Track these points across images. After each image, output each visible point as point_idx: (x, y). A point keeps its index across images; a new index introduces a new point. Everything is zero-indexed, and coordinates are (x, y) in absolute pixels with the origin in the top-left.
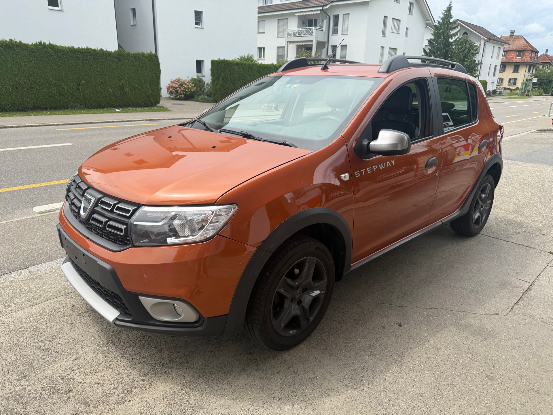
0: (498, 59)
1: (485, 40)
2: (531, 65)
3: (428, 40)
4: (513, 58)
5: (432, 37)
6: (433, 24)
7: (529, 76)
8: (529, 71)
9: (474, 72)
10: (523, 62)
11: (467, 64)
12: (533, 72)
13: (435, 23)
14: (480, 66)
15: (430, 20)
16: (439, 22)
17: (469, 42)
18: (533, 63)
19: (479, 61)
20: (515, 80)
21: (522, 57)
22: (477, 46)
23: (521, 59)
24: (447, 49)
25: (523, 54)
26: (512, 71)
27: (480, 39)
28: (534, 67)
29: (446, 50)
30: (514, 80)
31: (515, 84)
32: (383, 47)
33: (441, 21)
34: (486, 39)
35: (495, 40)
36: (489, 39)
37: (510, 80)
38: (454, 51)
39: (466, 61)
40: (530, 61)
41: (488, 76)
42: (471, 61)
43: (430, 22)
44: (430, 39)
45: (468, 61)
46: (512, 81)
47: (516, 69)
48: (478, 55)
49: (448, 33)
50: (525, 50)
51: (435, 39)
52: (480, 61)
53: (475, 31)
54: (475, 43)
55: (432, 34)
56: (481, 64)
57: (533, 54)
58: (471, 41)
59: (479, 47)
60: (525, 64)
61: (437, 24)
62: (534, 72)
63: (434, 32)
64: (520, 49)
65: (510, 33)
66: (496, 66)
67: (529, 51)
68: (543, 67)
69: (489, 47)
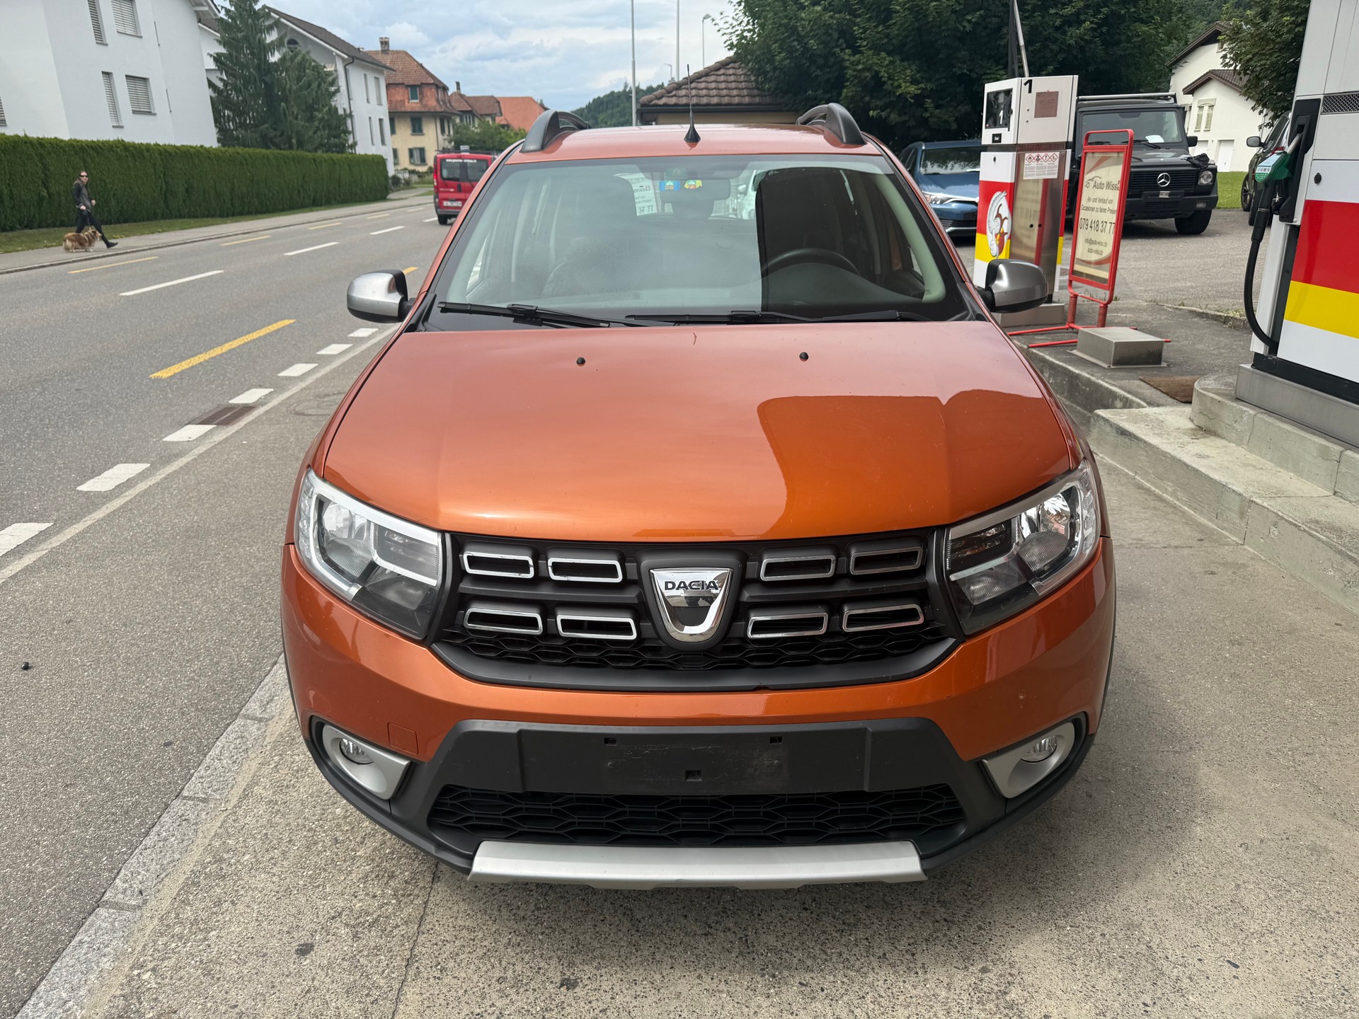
0: (380, 104)
1: (343, 59)
2: (443, 118)
3: (211, 56)
4: (403, 101)
5: (222, 50)
6: (216, 15)
7: (446, 142)
8: (443, 131)
9: (342, 135)
10: (427, 110)
11: (323, 118)
12: (449, 132)
13: (219, 12)
14: (349, 122)
15: (205, 4)
16: (227, 11)
17: (310, 63)
18: (447, 112)
19: (344, 110)
20: (422, 150)
21: (421, 100)
22: (330, 74)
23: (419, 105)
24: (267, 79)
25: (421, 93)
26: (409, 131)
27: (332, 58)
28: (448, 122)
29: (266, 83)
30: (418, 151)
31: (423, 161)
32: (107, 74)
33: (233, 9)
34: (346, 57)
35: (365, 61)
36: (353, 58)
37: (411, 151)
38: (288, 86)
39: (318, 110)
40: (438, 109)
41: (373, 144)
42: (330, 110)
43: (206, 8)
44: (217, 54)
45: (322, 110)
46: (416, 154)
47: (417, 127)
48: (338, 95)
49: (259, 40)
50: (422, 84)
51: (230, 55)
52: (348, 112)
53: (315, 36)
54: (325, 67)
55: (219, 42)
56: (351, 116)
57: (440, 92)
58: (315, 61)
59: (337, 77)
60: (433, 115)
61: (222, 15)
62: (452, 133)
63: (222, 37)
64: (411, 83)
65: (379, 44)
66: (381, 120)
67: (431, 86)
68: (462, 120)
69: (356, 76)
